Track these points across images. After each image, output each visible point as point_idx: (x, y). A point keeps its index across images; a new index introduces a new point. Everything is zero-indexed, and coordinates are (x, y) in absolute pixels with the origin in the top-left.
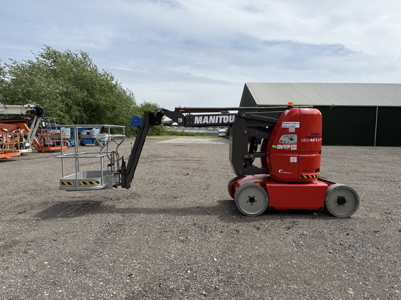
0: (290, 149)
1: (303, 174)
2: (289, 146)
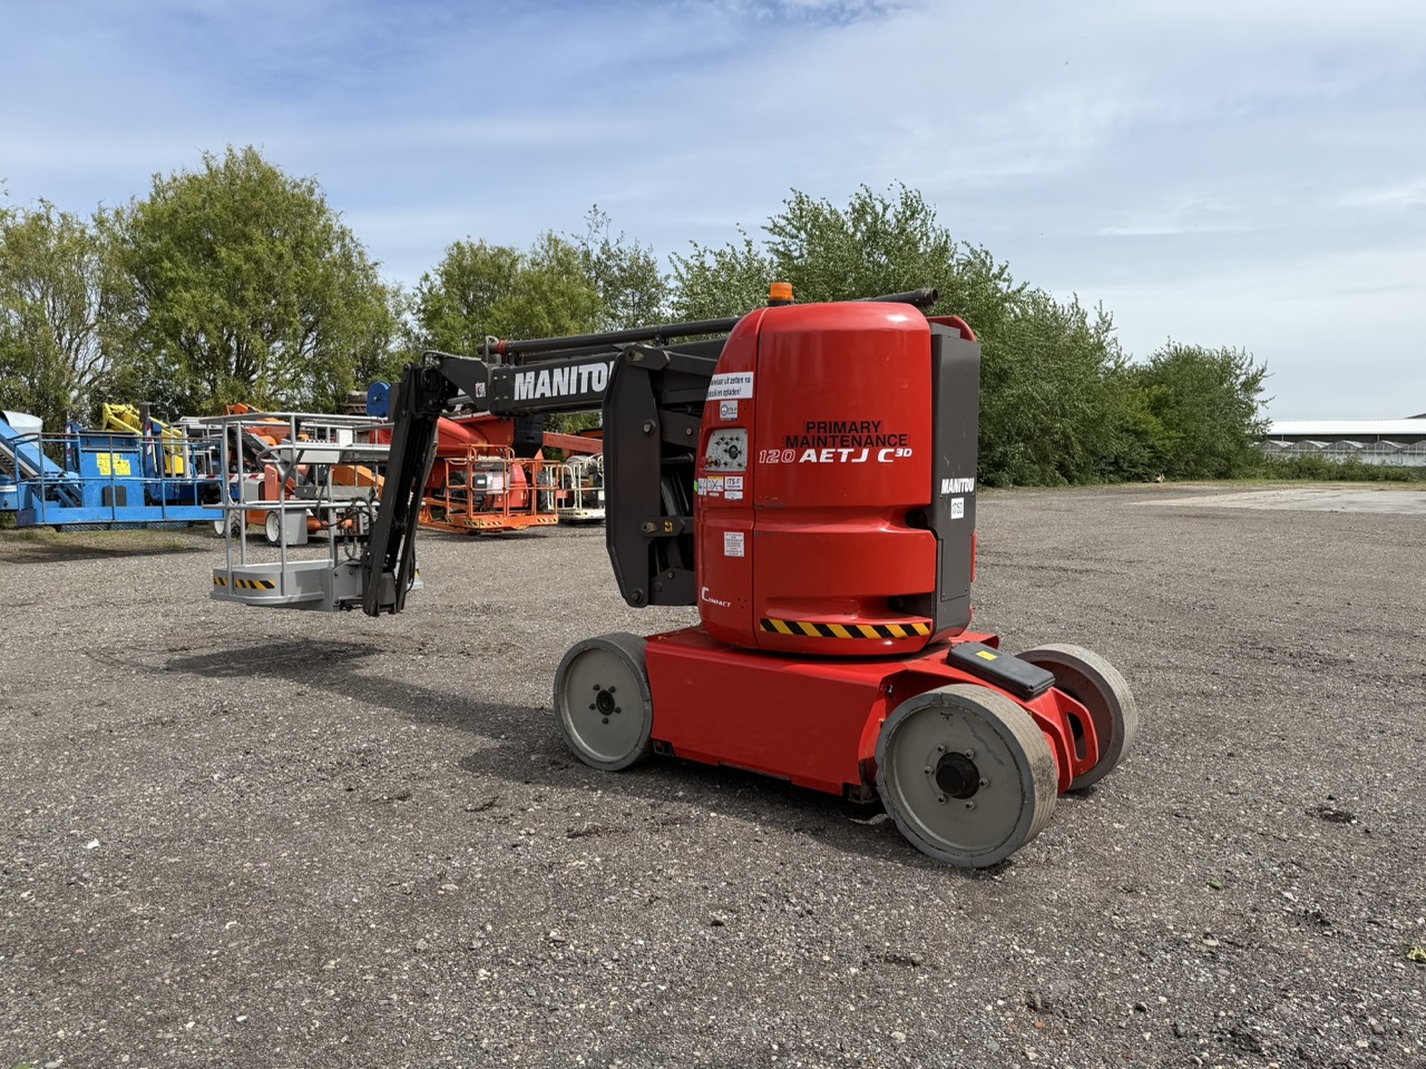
0: (722, 494)
1: (770, 613)
2: (720, 481)
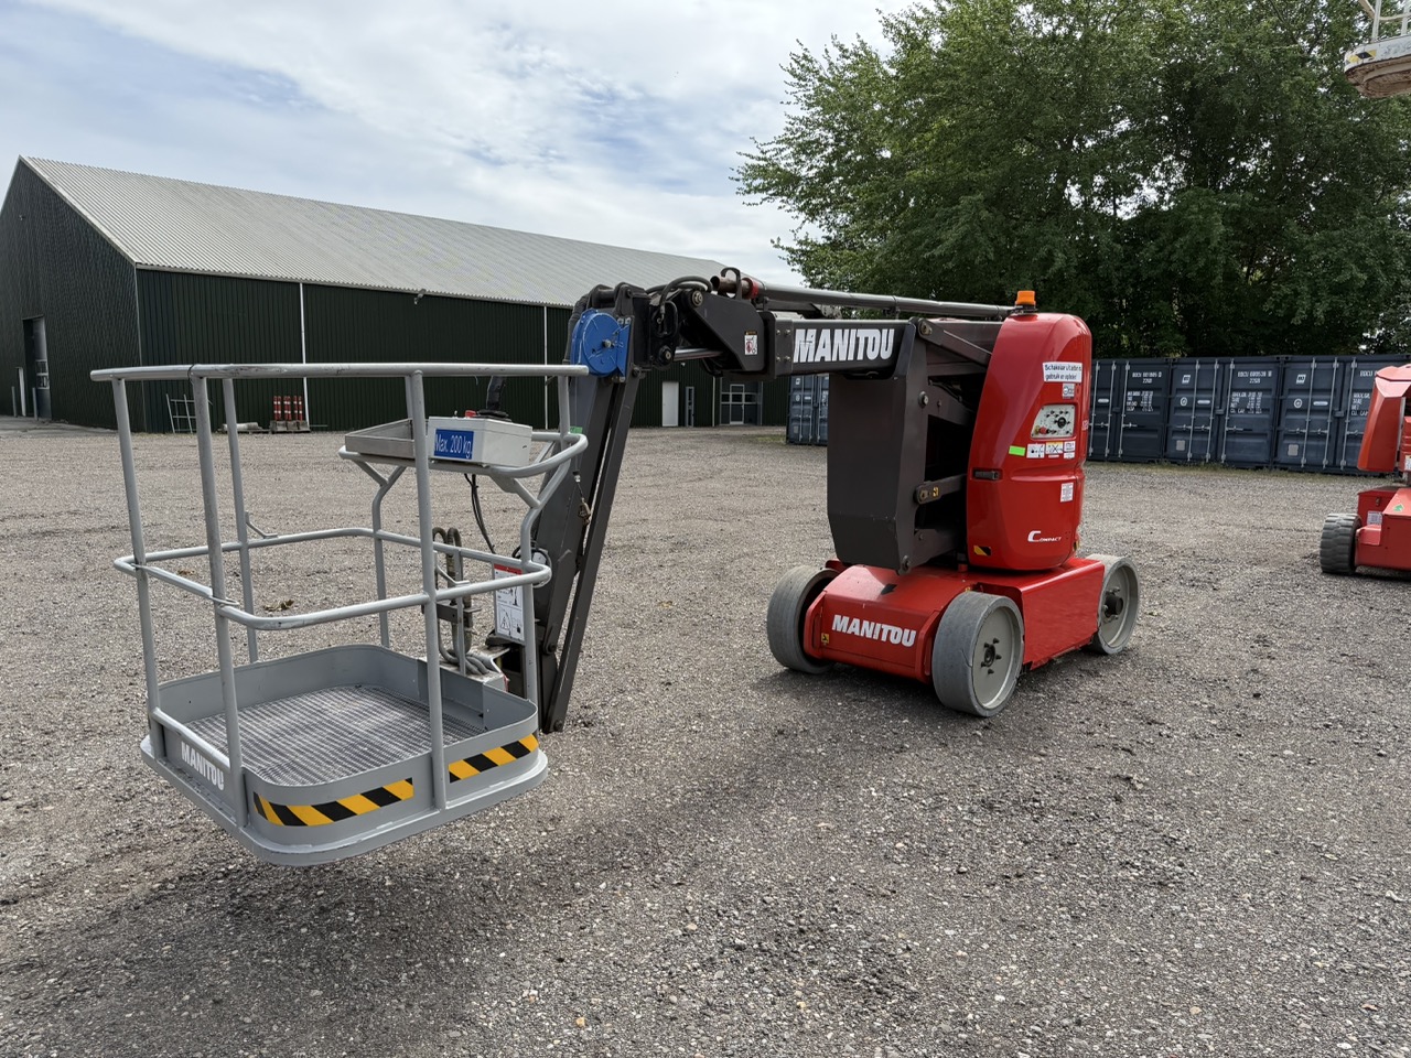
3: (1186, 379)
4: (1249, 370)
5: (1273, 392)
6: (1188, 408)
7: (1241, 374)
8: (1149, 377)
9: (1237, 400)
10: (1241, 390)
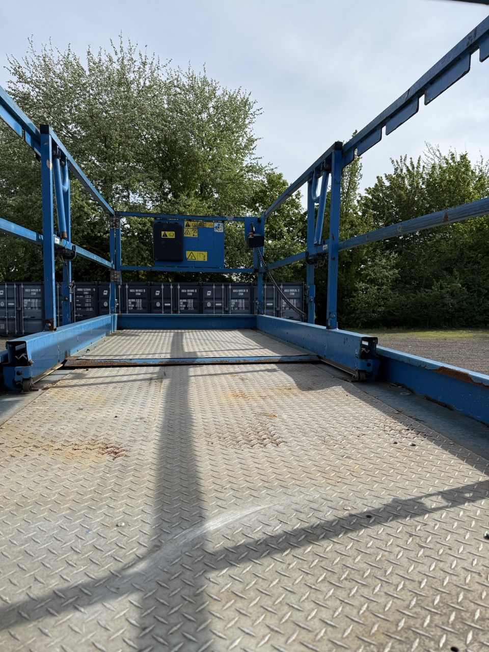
3: (209, 293)
4: (238, 289)
5: (249, 300)
6: (211, 308)
7: (234, 291)
8: (190, 292)
9: (234, 303)
10: (235, 299)
